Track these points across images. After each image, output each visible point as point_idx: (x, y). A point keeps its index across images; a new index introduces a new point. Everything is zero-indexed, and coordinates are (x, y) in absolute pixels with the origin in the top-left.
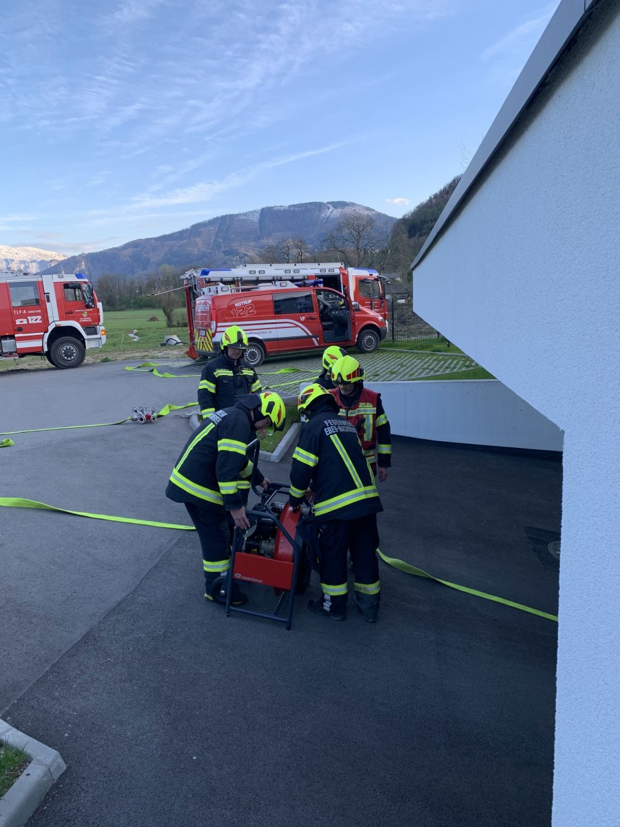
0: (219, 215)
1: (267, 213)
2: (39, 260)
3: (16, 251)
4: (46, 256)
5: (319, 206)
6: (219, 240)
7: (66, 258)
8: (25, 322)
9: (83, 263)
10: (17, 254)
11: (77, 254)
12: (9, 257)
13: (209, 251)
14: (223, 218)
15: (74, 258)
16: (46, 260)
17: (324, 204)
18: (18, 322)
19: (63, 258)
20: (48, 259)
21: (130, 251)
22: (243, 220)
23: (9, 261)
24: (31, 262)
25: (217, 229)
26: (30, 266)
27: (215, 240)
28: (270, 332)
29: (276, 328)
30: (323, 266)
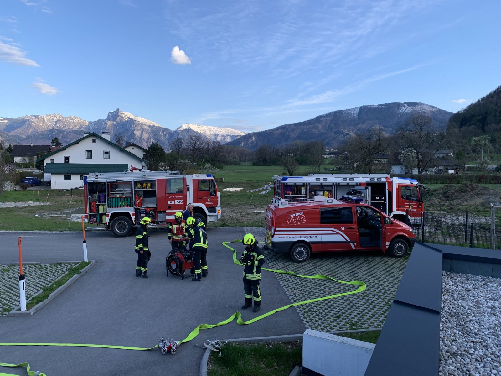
0: (334, 111)
1: (363, 110)
2: (231, 135)
3: (220, 130)
4: (235, 133)
5: (398, 105)
6: (331, 125)
7: (245, 134)
8: (173, 203)
9: (254, 137)
10: (221, 131)
11: (251, 132)
12: (217, 133)
13: (325, 131)
14: (336, 112)
15: (249, 134)
16: (235, 135)
17: (401, 104)
18: (169, 203)
19: (244, 134)
20: (236, 135)
21: (279, 131)
22: (348, 114)
23: (217, 135)
24: (228, 136)
25: (331, 119)
26: (227, 138)
27: (329, 125)
28: (316, 237)
29: (321, 234)
30: (373, 176)
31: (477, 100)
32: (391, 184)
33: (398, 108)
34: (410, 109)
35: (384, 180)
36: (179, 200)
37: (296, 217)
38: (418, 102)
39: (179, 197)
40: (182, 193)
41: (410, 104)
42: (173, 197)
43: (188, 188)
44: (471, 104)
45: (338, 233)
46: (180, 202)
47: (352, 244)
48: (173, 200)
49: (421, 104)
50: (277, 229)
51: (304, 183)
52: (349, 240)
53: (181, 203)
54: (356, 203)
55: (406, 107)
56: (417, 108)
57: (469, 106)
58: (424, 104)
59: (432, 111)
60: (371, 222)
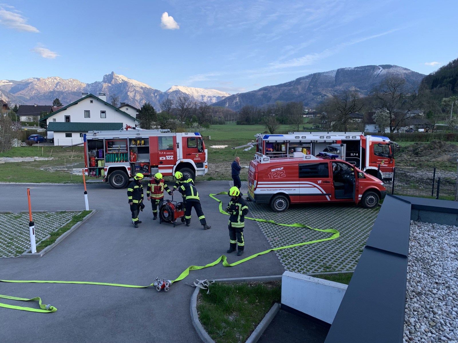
0: (313, 73)
1: (341, 72)
2: (217, 96)
3: (207, 91)
4: (220, 94)
5: (374, 68)
7: (230, 95)
8: (164, 159)
9: (238, 98)
10: (207, 93)
11: (235, 93)
12: (203, 94)
13: (305, 93)
14: (315, 75)
15: (234, 95)
17: (377, 66)
18: (161, 159)
20: (221, 96)
21: (262, 92)
22: (326, 76)
23: (203, 96)
24: (213, 97)
25: (310, 81)
26: (213, 99)
27: (309, 87)
28: (295, 190)
29: (299, 187)
30: (348, 134)
31: (448, 63)
32: (364, 141)
33: (373, 70)
34: (384, 71)
35: (358, 138)
36: (170, 156)
37: (276, 172)
38: (392, 64)
39: (169, 153)
40: (172, 150)
41: (385, 67)
42: (165, 153)
43: (178, 145)
44: (443, 67)
45: (315, 187)
46: (170, 158)
47: (327, 196)
48: (165, 156)
49: (396, 66)
50: (259, 183)
51: (284, 141)
52: (325, 193)
53: (172, 159)
54: (332, 159)
55: (381, 70)
56: (391, 70)
57: (441, 68)
58: (398, 67)
59: (405, 74)
60: (346, 176)
